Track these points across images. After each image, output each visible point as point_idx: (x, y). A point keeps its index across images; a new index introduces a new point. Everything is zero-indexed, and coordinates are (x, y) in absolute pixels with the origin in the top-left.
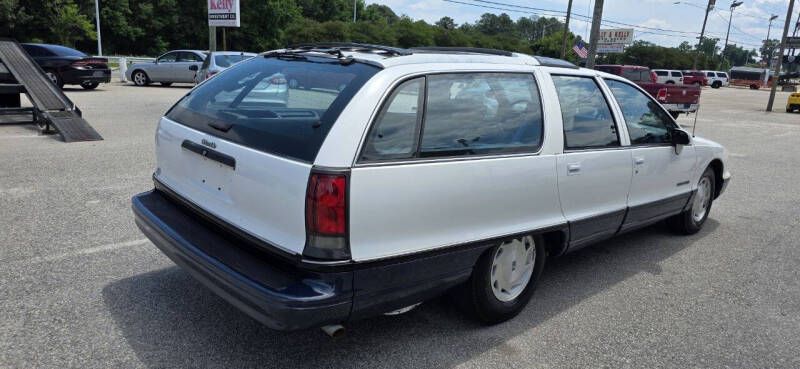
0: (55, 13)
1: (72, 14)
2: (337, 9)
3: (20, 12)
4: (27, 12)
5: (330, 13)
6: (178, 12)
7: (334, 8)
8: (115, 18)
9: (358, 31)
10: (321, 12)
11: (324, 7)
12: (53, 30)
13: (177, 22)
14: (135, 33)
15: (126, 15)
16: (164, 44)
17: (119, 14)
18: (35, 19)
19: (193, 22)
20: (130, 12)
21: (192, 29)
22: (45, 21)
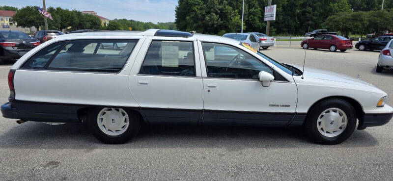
0: (231, 19)
1: (237, 20)
2: (377, 4)
3: (219, 20)
4: (221, 20)
5: (372, 6)
6: (283, 15)
7: (374, 4)
8: (253, 20)
9: (375, 16)
10: (365, 6)
11: (368, 4)
12: (229, 26)
13: (281, 19)
14: (262, 25)
15: (259, 17)
16: (274, 30)
17: (256, 17)
18: (224, 23)
19: (289, 18)
20: (261, 16)
21: (288, 22)
22: (227, 23)
